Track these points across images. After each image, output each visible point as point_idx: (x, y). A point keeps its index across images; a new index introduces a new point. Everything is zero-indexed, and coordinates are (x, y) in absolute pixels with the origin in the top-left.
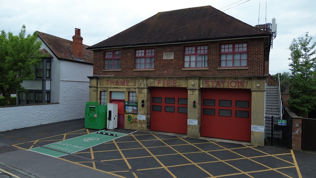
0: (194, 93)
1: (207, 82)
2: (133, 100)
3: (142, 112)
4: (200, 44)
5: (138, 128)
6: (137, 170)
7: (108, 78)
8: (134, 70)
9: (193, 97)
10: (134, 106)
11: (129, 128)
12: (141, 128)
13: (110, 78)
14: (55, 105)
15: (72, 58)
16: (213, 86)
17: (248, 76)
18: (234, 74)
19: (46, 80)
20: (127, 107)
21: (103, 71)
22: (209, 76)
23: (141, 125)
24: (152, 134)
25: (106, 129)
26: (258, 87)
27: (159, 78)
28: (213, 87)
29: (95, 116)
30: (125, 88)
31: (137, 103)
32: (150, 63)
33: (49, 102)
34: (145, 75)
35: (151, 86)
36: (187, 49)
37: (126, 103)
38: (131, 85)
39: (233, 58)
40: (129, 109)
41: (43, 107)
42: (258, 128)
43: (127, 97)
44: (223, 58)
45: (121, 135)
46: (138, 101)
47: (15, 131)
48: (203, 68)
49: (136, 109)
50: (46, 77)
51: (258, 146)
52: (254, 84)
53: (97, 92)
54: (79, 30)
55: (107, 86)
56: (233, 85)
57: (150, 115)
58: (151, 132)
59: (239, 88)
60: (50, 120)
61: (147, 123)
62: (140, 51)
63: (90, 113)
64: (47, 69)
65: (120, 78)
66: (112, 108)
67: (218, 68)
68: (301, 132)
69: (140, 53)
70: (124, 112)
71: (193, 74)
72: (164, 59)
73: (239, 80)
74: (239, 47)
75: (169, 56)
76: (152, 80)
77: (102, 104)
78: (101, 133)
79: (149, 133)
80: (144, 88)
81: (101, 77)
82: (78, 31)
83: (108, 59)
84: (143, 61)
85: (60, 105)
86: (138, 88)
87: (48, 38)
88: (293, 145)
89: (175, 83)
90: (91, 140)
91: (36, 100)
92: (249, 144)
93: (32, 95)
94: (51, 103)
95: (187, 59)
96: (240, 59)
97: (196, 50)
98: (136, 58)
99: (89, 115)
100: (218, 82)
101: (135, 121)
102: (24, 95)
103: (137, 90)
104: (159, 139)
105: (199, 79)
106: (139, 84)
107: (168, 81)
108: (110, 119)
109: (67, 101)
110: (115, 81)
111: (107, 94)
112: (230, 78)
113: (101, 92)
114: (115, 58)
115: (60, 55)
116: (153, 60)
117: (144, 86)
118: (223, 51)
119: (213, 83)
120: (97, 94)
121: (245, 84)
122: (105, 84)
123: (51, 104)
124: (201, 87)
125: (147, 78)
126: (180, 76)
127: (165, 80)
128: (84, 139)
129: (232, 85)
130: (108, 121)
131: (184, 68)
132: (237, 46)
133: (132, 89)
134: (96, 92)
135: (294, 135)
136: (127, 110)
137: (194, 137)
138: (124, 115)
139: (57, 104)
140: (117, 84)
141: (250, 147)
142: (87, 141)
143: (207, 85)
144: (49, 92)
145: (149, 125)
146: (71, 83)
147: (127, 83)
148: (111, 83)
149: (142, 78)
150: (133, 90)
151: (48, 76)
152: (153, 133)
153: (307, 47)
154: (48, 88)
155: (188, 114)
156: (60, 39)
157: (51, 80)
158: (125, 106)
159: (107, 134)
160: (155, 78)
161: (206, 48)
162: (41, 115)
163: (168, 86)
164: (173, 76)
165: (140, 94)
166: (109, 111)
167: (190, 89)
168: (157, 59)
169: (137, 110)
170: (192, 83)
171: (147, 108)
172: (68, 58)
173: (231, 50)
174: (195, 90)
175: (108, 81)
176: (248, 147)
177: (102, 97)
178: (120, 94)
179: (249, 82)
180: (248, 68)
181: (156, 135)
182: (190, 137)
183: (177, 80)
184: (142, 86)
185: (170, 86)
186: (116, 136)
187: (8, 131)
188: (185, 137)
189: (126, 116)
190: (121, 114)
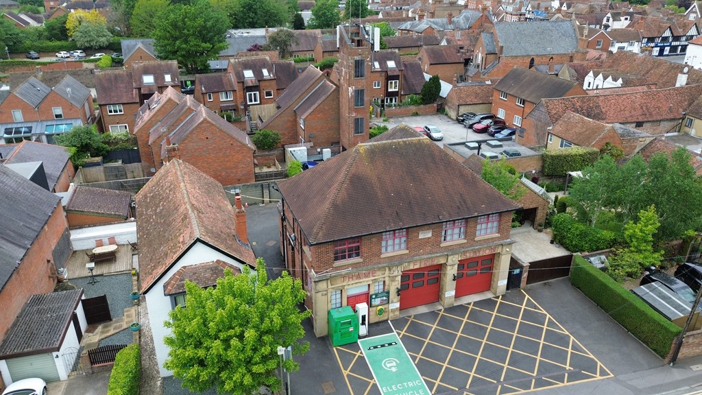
0: (453, 268)
1: (465, 254)
2: (379, 290)
3: (395, 300)
5: (390, 317)
7: (346, 274)
8: (382, 257)
9: (451, 271)
10: (383, 296)
11: (377, 320)
12: (395, 317)
13: (349, 274)
16: (470, 257)
20: (373, 300)
22: (469, 249)
23: (394, 313)
24: (409, 319)
25: (359, 336)
26: (508, 251)
30: (371, 280)
31: (388, 293)
32: (400, 244)
34: (396, 258)
36: (445, 224)
37: (374, 296)
38: (378, 274)
39: (487, 226)
40: (376, 302)
42: (503, 282)
43: (373, 290)
44: (479, 227)
46: (391, 289)
48: (460, 239)
49: (386, 299)
52: (504, 249)
53: (327, 295)
55: (344, 284)
59: (491, 253)
62: (388, 233)
65: (363, 270)
67: (476, 239)
68: (527, 274)
69: (388, 235)
70: (370, 305)
72: (420, 238)
73: (493, 248)
74: (492, 217)
75: (426, 235)
76: (406, 264)
80: (397, 276)
81: (334, 277)
83: (339, 249)
84: (391, 243)
86: (389, 276)
88: (521, 285)
89: (433, 261)
96: (492, 227)
97: (454, 224)
99: (340, 331)
100: (475, 252)
103: (387, 279)
105: (458, 253)
106: (392, 271)
107: (425, 261)
108: (363, 323)
110: (355, 275)
111: (343, 293)
112: (486, 247)
113: (331, 292)
114: (350, 245)
118: (479, 221)
119: (470, 254)
120: (327, 297)
121: (497, 249)
122: (339, 284)
124: (460, 260)
125: (402, 264)
126: (440, 254)
127: (422, 261)
129: (486, 253)
130: (360, 326)
131: (441, 243)
133: (380, 279)
135: (523, 278)
136: (373, 303)
137: (451, 306)
140: (359, 277)
141: (500, 300)
143: (465, 257)
147: (373, 274)
148: (349, 279)
155: (445, 288)
159: (383, 346)
160: (410, 262)
163: (426, 266)
164: (432, 256)
165: (393, 282)
166: (362, 316)
167: (450, 265)
168: (412, 238)
169: (388, 300)
170: (454, 259)
173: (485, 220)
174: (455, 264)
175: (343, 277)
176: (498, 300)
177: (334, 297)
180: (499, 235)
183: (435, 259)
184: (396, 273)
185: (428, 265)
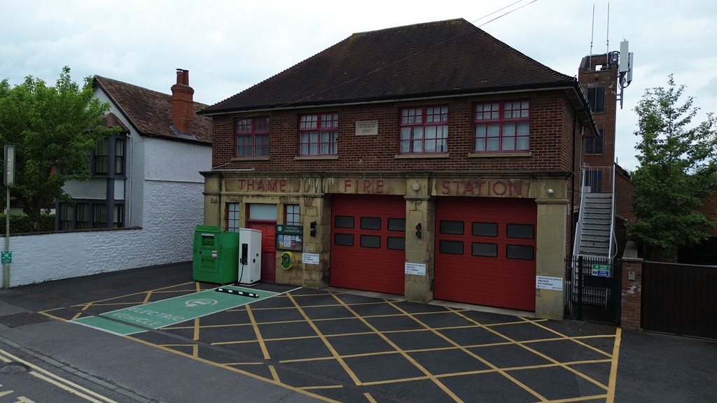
0: (418, 208)
1: (446, 185)
2: (293, 223)
3: (312, 247)
4: (431, 103)
5: (304, 281)
6: (281, 362)
7: (242, 174)
8: (297, 158)
9: (417, 214)
10: (295, 234)
11: (286, 281)
12: (310, 282)
13: (246, 174)
14: (134, 231)
15: (171, 132)
16: (458, 192)
17: (530, 171)
18: (501, 166)
19: (114, 179)
20: (281, 236)
21: (232, 159)
22: (452, 171)
23: (310, 275)
24: (331, 293)
25: (236, 283)
26: (551, 195)
27: (347, 174)
28: (458, 195)
29: (213, 255)
30: (277, 196)
31: (301, 228)
32: (329, 143)
33: (121, 225)
34: (319, 168)
35: (331, 192)
36: (405, 113)
37: (280, 229)
38: (289, 189)
39: (501, 132)
40: (286, 242)
41: (107, 237)
42: (550, 282)
43: (281, 217)
44: (480, 132)
45: (265, 295)
46: (305, 223)
47: (48, 284)
48: (439, 153)
49: (300, 240)
50: (116, 174)
51: (549, 320)
52: (542, 188)
53: (220, 206)
54: (186, 72)
55: (241, 193)
56: (500, 191)
57: (329, 255)
58: (330, 290)
59: (512, 196)
60: (122, 263)
61: (321, 271)
62: (309, 118)
63: (203, 249)
64: (116, 156)
65: (266, 174)
66: (250, 238)
67: (470, 155)
68: (640, 290)
69: (309, 122)
70: (276, 247)
71: (418, 166)
72: (357, 134)
73: (512, 180)
74: (512, 110)
75: (367, 129)
76: (332, 180)
77: (230, 230)
78: (225, 291)
79: (327, 292)
80: (315, 197)
81: (227, 173)
82: (183, 76)
83: (243, 136)
84: (314, 138)
85: (144, 231)
86: (304, 196)
87: (119, 90)
88: (624, 319)
89: (380, 186)
90: (200, 305)
91: (95, 221)
92: (531, 315)
93: (87, 209)
94: (126, 227)
95: (406, 134)
96: (514, 135)
97: (424, 116)
98: (300, 132)
99: (201, 252)
100: (469, 184)
101: (298, 266)
102: (70, 212)
103: (301, 201)
104: (343, 304)
105: (429, 179)
106: (306, 187)
107: (365, 181)
108: (244, 261)
109: (159, 223)
110: (256, 181)
111: (241, 209)
112: (492, 175)
113: (227, 204)
114: (257, 132)
115: (143, 127)
116: (336, 136)
117: (316, 192)
118: (479, 117)
119: (458, 186)
120: (220, 208)
121: (524, 188)
122: (236, 188)
123: (125, 229)
124: (434, 194)
125: (323, 176)
126: (390, 172)
127: (360, 181)
128: (187, 303)
129: (497, 191)
130: (240, 265)
131: (399, 154)
132: (508, 107)
133: (292, 199)
134: (217, 204)
135: (626, 298)
136: (281, 243)
137: (419, 300)
138: (275, 253)
139: (137, 231)
140: (261, 187)
141: (532, 322)
142: (192, 305)
143: (446, 191)
144: (121, 205)
145: (327, 274)
146: (167, 185)
147: (281, 185)
148: (249, 185)
149: (313, 174)
150: (294, 200)
151: (118, 171)
152: (333, 293)
153: (672, 107)
154: (118, 196)
155: (407, 251)
156: (145, 92)
157: (125, 180)
158: (277, 234)
159: (235, 293)
160: (338, 176)
161: (445, 111)
162: (104, 253)
163: (367, 193)
164: (375, 172)
165: (308, 209)
166: (243, 245)
167: (412, 200)
168: (344, 133)
169: (301, 243)
170: (415, 186)
171: (323, 239)
172: (161, 133)
173: (496, 116)
174: (421, 200)
175: (242, 181)
176: (528, 321)
177: (231, 215)
178: (267, 209)
179: (533, 185)
180: (530, 154)
181: (338, 296)
182: (409, 301)
183: (384, 180)
184: (312, 192)
185: (371, 193)
186: (254, 296)
187: (34, 285)
188: (400, 300)
189: (279, 255)
190: (269, 250)
